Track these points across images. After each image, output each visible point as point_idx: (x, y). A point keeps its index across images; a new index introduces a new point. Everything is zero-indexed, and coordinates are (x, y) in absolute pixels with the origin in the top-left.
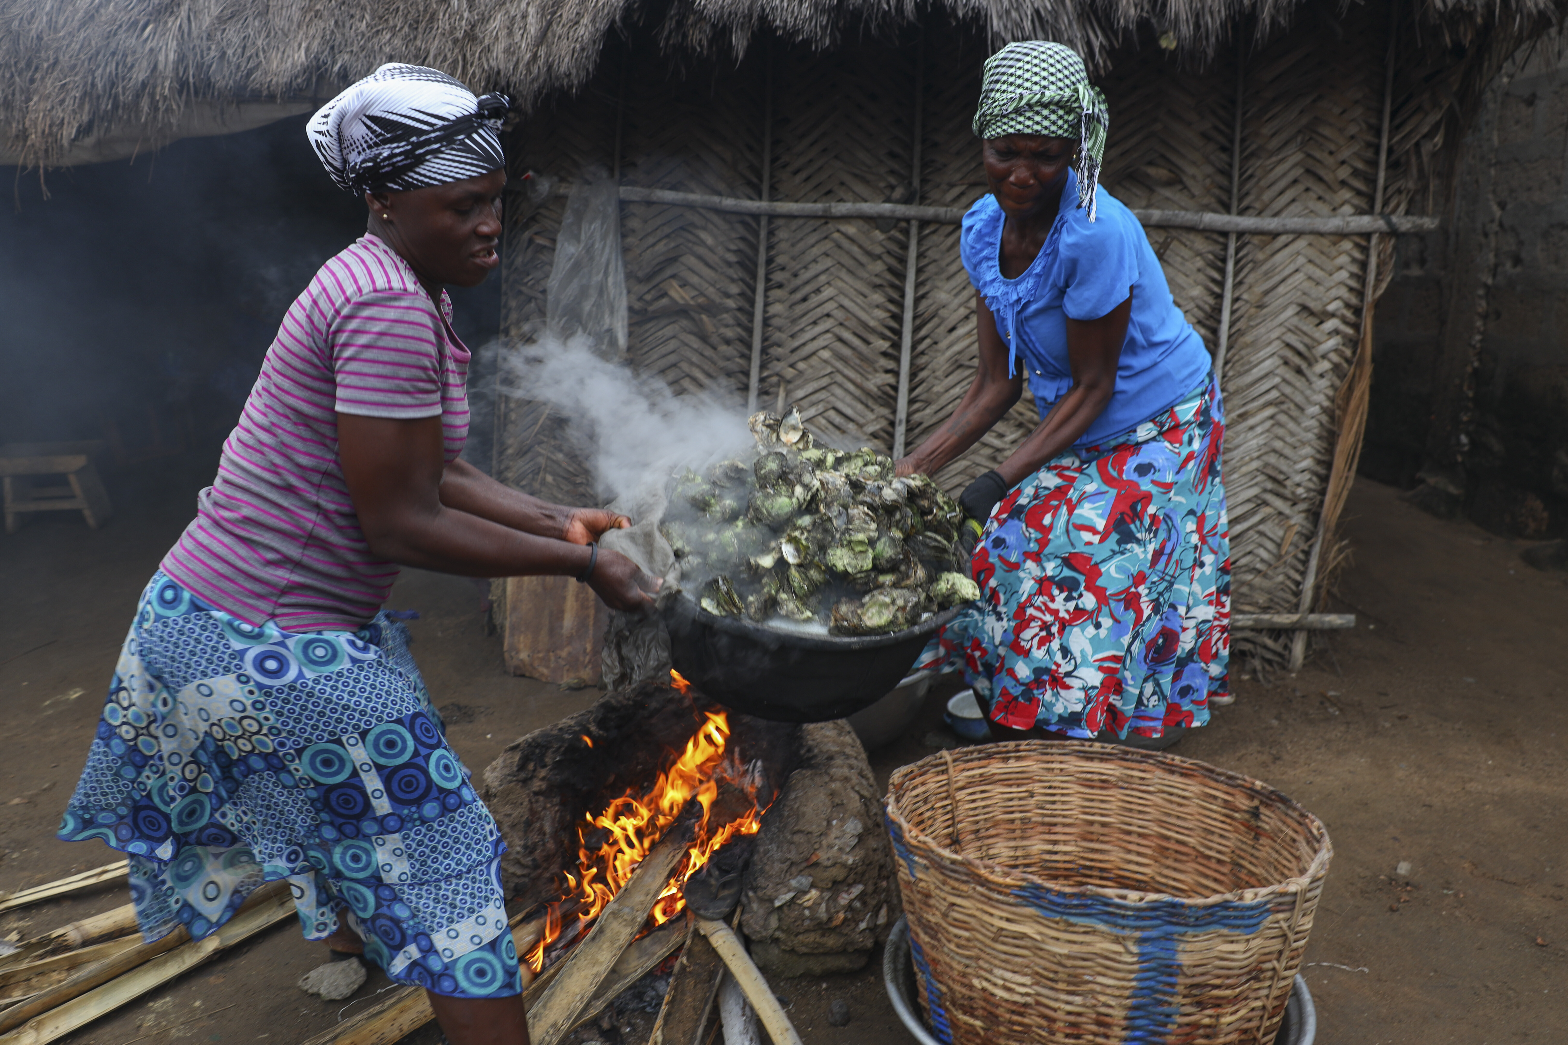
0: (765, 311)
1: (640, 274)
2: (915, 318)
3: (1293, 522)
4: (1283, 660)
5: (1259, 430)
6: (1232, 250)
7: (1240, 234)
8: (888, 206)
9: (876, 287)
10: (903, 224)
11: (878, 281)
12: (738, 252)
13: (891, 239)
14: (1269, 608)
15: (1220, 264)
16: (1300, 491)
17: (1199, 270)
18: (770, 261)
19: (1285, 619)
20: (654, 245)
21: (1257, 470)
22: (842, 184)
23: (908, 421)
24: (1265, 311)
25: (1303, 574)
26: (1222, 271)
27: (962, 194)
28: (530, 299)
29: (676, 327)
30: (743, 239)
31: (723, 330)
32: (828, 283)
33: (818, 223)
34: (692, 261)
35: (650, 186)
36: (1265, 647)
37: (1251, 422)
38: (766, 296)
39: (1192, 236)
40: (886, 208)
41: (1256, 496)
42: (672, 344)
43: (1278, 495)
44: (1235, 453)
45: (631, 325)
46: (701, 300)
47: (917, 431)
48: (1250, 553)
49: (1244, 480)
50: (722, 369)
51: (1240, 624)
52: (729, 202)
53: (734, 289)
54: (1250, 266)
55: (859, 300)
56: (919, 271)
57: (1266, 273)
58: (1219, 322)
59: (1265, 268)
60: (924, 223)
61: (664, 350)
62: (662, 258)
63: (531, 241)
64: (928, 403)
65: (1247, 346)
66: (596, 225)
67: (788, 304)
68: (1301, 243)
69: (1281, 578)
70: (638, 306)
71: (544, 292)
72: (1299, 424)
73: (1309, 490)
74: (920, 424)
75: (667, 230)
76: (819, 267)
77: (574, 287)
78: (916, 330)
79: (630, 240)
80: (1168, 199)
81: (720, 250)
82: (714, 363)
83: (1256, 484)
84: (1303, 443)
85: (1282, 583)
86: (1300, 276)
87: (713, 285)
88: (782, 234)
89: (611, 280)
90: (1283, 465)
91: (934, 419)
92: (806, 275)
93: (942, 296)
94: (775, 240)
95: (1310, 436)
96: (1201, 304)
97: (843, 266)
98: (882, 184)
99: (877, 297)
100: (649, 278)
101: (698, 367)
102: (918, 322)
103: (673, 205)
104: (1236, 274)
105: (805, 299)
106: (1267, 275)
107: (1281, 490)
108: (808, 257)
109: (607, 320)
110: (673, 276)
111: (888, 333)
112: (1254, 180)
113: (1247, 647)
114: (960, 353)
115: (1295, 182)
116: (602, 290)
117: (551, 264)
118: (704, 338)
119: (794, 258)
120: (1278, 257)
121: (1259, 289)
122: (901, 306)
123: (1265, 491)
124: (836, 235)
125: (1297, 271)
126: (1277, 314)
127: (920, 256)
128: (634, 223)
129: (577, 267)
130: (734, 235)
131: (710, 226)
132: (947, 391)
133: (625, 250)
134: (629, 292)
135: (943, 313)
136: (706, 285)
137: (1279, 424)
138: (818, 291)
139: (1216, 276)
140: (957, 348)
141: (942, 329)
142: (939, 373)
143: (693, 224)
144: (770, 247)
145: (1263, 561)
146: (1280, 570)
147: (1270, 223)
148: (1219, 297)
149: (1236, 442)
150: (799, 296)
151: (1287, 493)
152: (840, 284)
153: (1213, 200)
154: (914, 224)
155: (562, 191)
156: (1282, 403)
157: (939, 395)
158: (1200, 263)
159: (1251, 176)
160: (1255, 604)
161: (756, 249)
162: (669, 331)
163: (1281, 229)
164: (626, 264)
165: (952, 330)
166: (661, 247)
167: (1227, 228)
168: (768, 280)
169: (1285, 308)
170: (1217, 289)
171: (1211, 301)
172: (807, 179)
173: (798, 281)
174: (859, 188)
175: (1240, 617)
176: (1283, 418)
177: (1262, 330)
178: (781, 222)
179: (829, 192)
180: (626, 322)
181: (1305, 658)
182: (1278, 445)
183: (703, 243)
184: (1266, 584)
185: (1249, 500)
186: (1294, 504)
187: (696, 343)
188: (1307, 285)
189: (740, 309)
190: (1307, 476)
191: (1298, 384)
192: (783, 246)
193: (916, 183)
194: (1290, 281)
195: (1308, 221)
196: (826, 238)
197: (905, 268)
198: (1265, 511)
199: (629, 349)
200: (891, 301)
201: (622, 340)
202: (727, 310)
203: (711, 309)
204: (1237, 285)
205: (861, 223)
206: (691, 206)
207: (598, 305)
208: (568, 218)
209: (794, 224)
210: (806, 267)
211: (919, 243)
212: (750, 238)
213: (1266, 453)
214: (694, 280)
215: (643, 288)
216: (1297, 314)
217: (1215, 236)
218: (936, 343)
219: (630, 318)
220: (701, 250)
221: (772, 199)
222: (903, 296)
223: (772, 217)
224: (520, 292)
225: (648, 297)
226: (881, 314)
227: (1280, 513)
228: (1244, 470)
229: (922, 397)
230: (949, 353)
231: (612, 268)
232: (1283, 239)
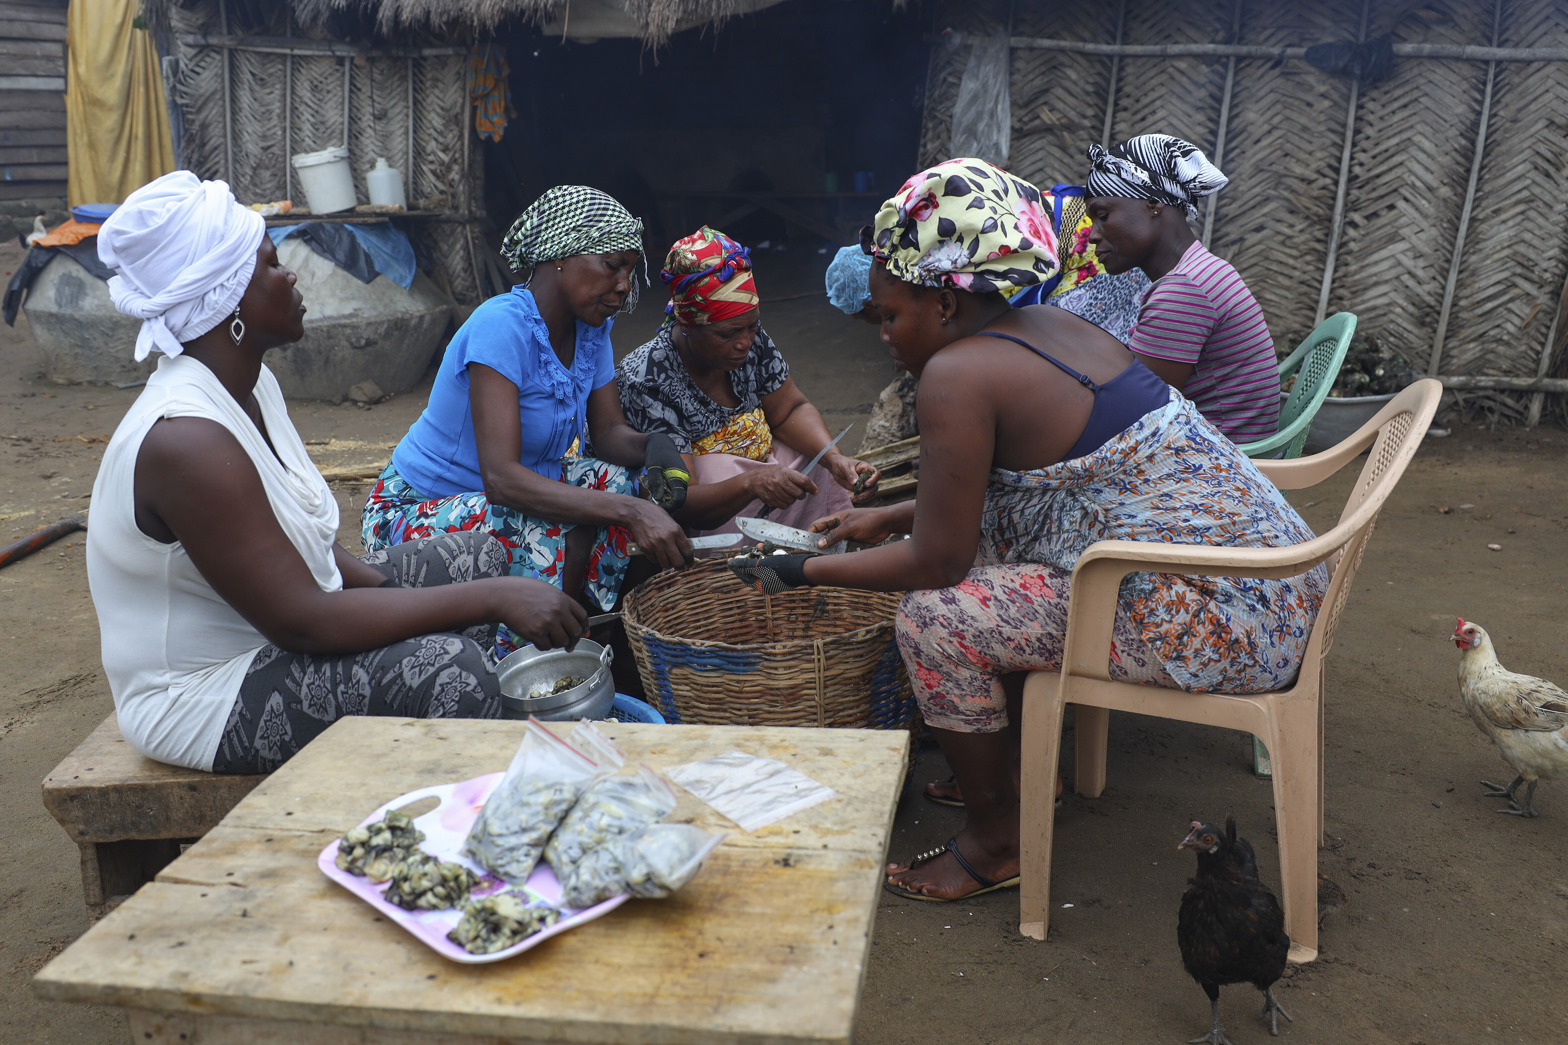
0: (1112, 128)
1: (1020, 102)
2: (1227, 133)
3: (1539, 302)
4: (1521, 417)
5: (1511, 223)
6: (1491, 75)
7: (1499, 62)
8: (1211, 46)
9: (1199, 109)
10: (1224, 60)
11: (1200, 104)
12: (1095, 84)
13: (1214, 71)
14: (1510, 372)
15: (1481, 86)
16: (1547, 276)
17: (1464, 92)
18: (1119, 90)
19: (1523, 382)
20: (1032, 80)
21: (1507, 257)
22: (1179, 29)
23: (1216, 213)
24: (1519, 125)
25: (1543, 345)
26: (1482, 92)
27: (1273, 34)
28: (941, 122)
29: (1044, 141)
30: (1100, 74)
31: (1079, 143)
32: (1162, 107)
33: (1157, 60)
34: (1059, 91)
35: (1033, 36)
36: (1505, 405)
37: (1504, 216)
38: (1114, 117)
39: (1460, 65)
40: (1210, 47)
41: (1506, 279)
42: (1040, 154)
43: (1527, 279)
44: (1489, 242)
45: (1012, 140)
46: (1064, 121)
47: (1223, 221)
48: (1498, 326)
49: (1496, 265)
50: (1076, 172)
51: (1482, 384)
52: (1090, 47)
53: (1090, 112)
54: (1507, 88)
55: (1185, 119)
56: (1234, 96)
57: (1521, 93)
58: (1477, 134)
59: (1519, 89)
60: (1240, 59)
61: (1034, 158)
62: (1037, 90)
63: (945, 80)
64: (1234, 200)
65: (1503, 154)
66: (990, 67)
67: (1130, 123)
68: (1550, 69)
69: (1523, 348)
70: (1017, 125)
71: (951, 117)
72: (1547, 219)
73: (1554, 274)
74: (1227, 215)
75: (1043, 69)
76: (1155, 95)
77: (973, 111)
78: (1228, 142)
79: (1016, 77)
80: (1441, 34)
81: (1082, 83)
82: (1070, 168)
83: (1507, 269)
84: (1551, 236)
85: (1525, 352)
86: (1550, 96)
87: (1074, 109)
88: (1130, 70)
89: (999, 107)
90: (1532, 254)
91: (1238, 212)
92: (1145, 101)
93: (1251, 116)
94: (1124, 74)
95: (1558, 229)
96: (1463, 119)
97: (1174, 93)
98: (1209, 29)
99: (1200, 117)
100: (1027, 104)
101: (1059, 171)
102: (1230, 136)
103: (1049, 50)
104: (1493, 95)
105: (1143, 119)
106: (1522, 95)
107: (1529, 275)
108: (1148, 87)
109: (995, 137)
110: (1045, 103)
111: (1206, 145)
112: (1514, 17)
113: (1488, 403)
114: (1262, 160)
115: (1547, 18)
116: (993, 114)
117: (957, 96)
118: (1063, 149)
119: (1137, 88)
120: (1531, 81)
121: (1514, 108)
122: (1217, 123)
123: (1514, 274)
124: (1171, 70)
125: (1547, 91)
126: (1528, 128)
127: (1236, 84)
128: (1020, 64)
129: (974, 98)
130: (1092, 71)
131: (1076, 65)
132: (1250, 190)
133: (1012, 84)
134: (1012, 115)
135: (1251, 129)
136: (1068, 109)
137: (1528, 219)
138: (1154, 112)
139: (1478, 96)
140: (1259, 156)
141: (1249, 142)
142: (1244, 176)
143: (1063, 64)
144: (1120, 80)
145: (1509, 333)
146: (1524, 341)
147: (1523, 53)
148: (1479, 114)
149: (1490, 233)
150: (1139, 116)
151: (1534, 277)
152: (1171, 107)
153: (1479, 34)
154: (1232, 59)
155: (970, 42)
156: (1532, 201)
157: (1243, 193)
158: (1465, 85)
159: (1512, 14)
160: (1499, 369)
161: (1108, 81)
162: (1038, 144)
163: (1532, 57)
164: (1011, 95)
165: (1258, 141)
166: (1038, 82)
167: (1487, 57)
168: (1116, 104)
169: (1536, 122)
170: (1477, 108)
171: (1472, 116)
172: (1152, 27)
173: (1139, 106)
174: (1192, 33)
175: (1483, 378)
176: (1532, 214)
177: (1515, 140)
178: (1129, 60)
179: (1168, 36)
180: (1008, 138)
181: (1541, 417)
182: (1527, 236)
183: (1068, 78)
184: (1510, 352)
185: (1499, 283)
186: (1541, 287)
187: (1058, 153)
188: (1555, 104)
189: (1093, 127)
190: (1553, 263)
191: (1547, 186)
192: (1130, 79)
193: (1236, 27)
194: (1540, 100)
195: (1555, 50)
196: (1163, 72)
197: (1223, 94)
198: (1516, 291)
199: (1010, 158)
200: (1210, 120)
201: (1005, 151)
202: (1084, 128)
203: (1071, 127)
204: (1493, 105)
205: (1190, 60)
206: (1062, 51)
207: (989, 126)
208: (972, 62)
209: (1139, 62)
210: (1146, 95)
211: (1236, 74)
212: (1105, 74)
213: (1516, 243)
214: (1060, 105)
215: (1023, 112)
216: (1547, 126)
217: (1479, 64)
218: (1243, 152)
219: (1012, 134)
220: (1067, 84)
221: (1124, 42)
222: (1219, 116)
223: (1123, 57)
224: (935, 117)
225: (1026, 119)
226: (1201, 130)
227: (1528, 294)
228: (1496, 256)
229: (1229, 195)
230: (1253, 160)
231: (1001, 98)
232: (1535, 65)
